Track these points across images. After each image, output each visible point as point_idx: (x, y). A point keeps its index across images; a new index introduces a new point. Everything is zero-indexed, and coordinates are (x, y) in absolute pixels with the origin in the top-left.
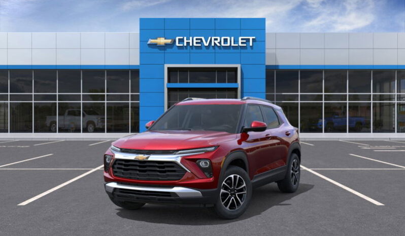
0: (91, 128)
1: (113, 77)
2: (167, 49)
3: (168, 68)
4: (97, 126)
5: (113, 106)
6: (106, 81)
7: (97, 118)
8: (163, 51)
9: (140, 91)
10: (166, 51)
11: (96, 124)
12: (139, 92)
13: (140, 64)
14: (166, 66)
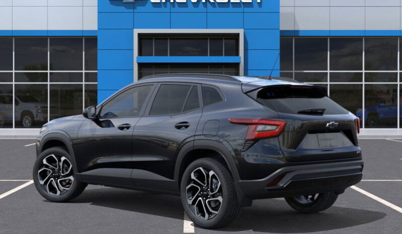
0: (27, 122)
1: (59, 48)
2: (138, 8)
3: (140, 35)
4: (35, 119)
5: (59, 89)
6: (49, 53)
7: (36, 107)
8: (132, 10)
9: (98, 68)
10: (135, 11)
11: (35, 116)
12: (97, 70)
13: (98, 29)
14: (136, 32)
